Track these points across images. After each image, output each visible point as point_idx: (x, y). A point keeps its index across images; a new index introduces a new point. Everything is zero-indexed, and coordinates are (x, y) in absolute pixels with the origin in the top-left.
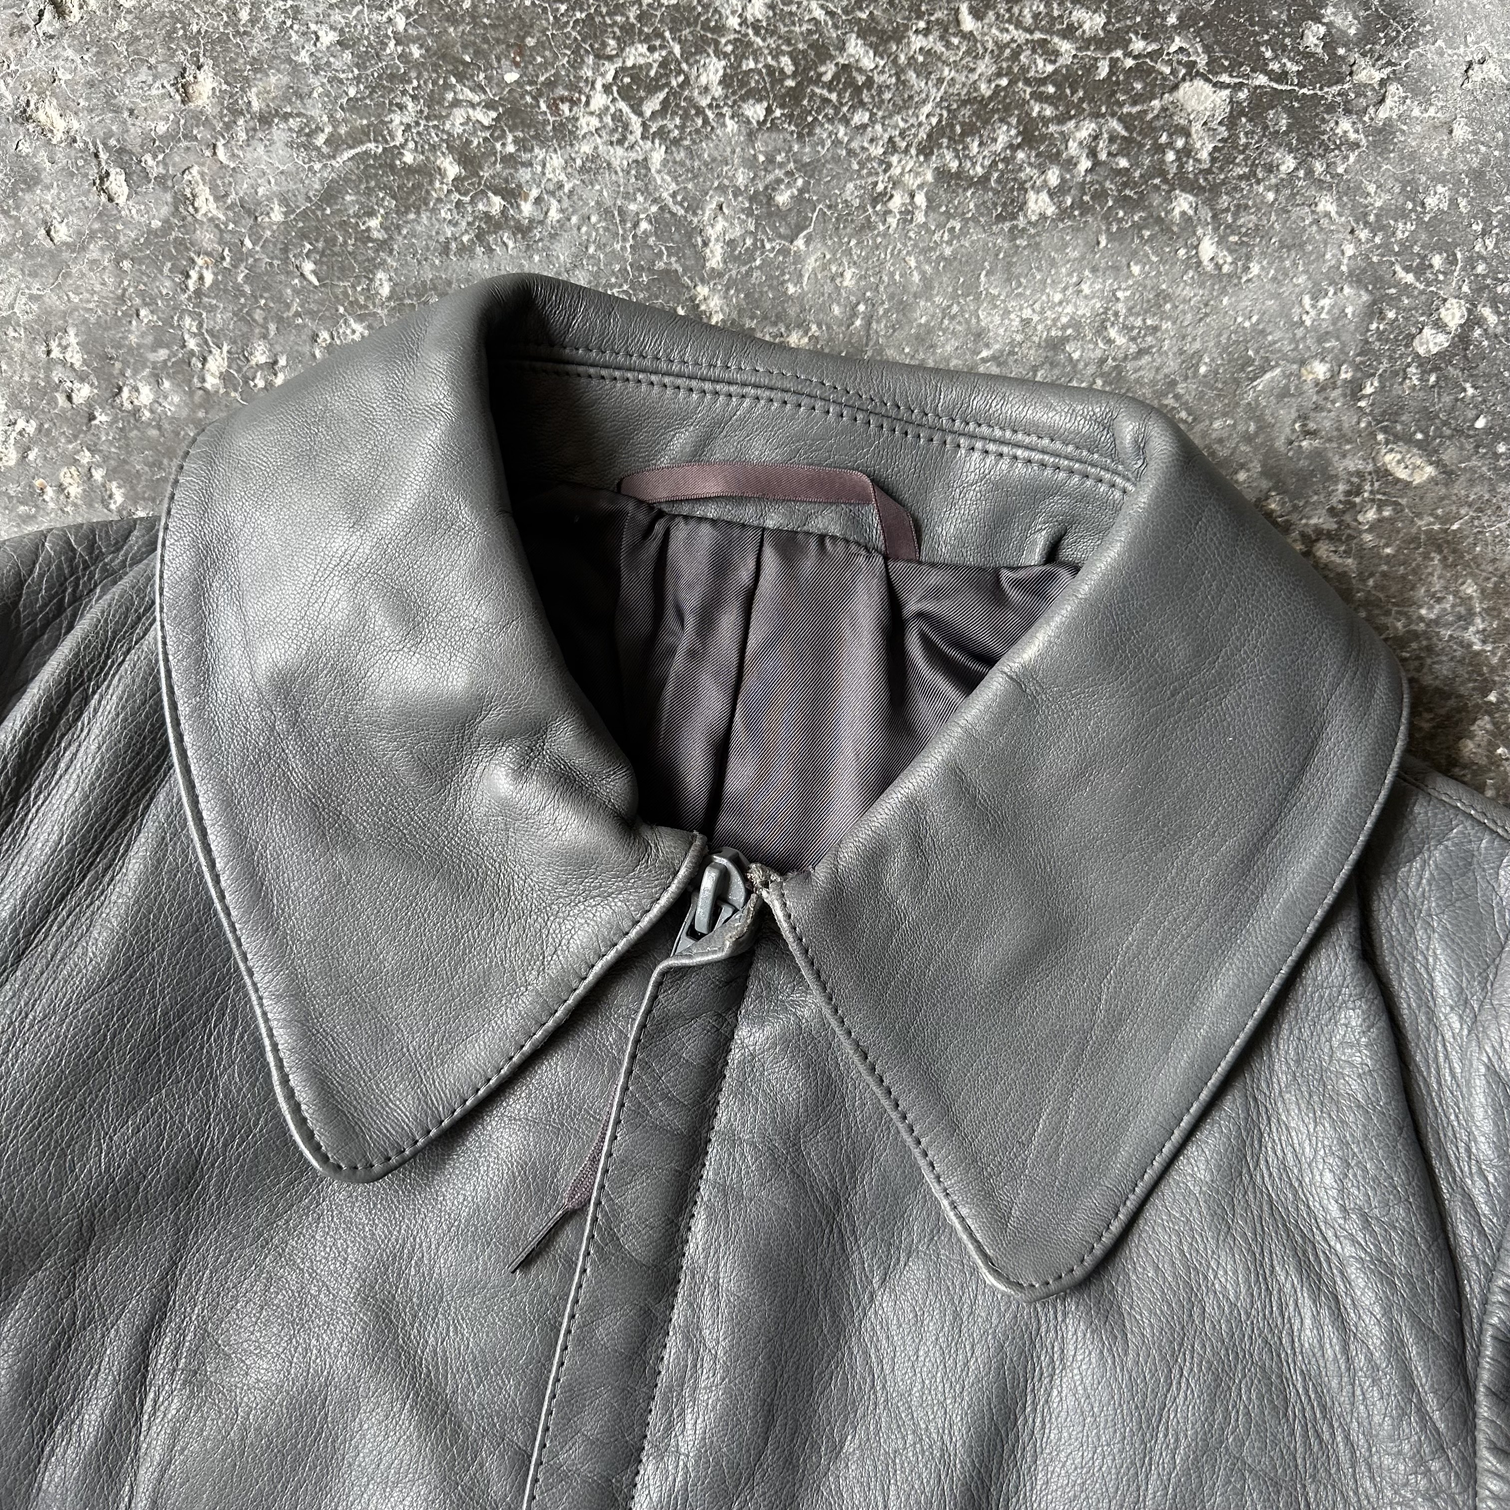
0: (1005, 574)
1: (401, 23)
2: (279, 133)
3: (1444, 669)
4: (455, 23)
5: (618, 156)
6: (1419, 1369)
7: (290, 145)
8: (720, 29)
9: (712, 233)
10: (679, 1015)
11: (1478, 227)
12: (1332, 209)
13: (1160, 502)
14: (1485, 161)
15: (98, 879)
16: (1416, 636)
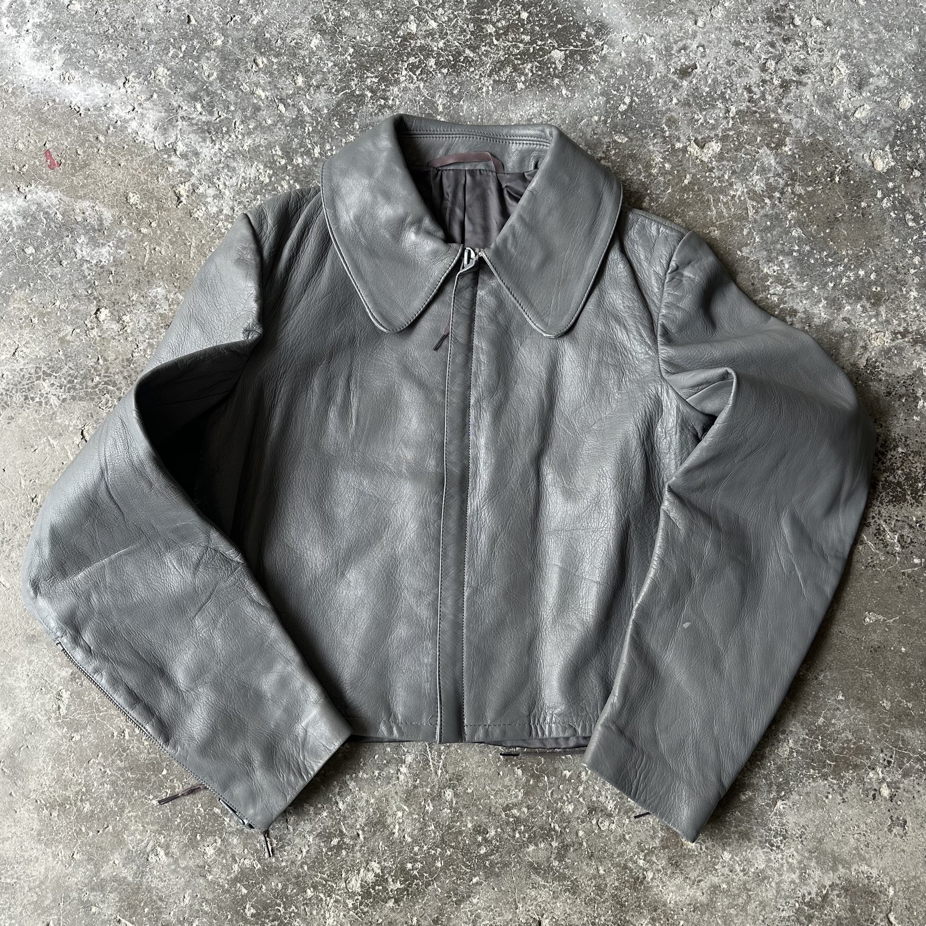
0: (526, 174)
1: (349, 58)
2: (322, 90)
3: (636, 187)
4: (364, 57)
5: (412, 86)
6: (644, 335)
7: (326, 93)
8: (432, 51)
9: (439, 102)
10: (463, 287)
11: (631, 78)
12: (594, 78)
13: (556, 144)
14: (630, 61)
15: (319, 273)
16: (628, 179)
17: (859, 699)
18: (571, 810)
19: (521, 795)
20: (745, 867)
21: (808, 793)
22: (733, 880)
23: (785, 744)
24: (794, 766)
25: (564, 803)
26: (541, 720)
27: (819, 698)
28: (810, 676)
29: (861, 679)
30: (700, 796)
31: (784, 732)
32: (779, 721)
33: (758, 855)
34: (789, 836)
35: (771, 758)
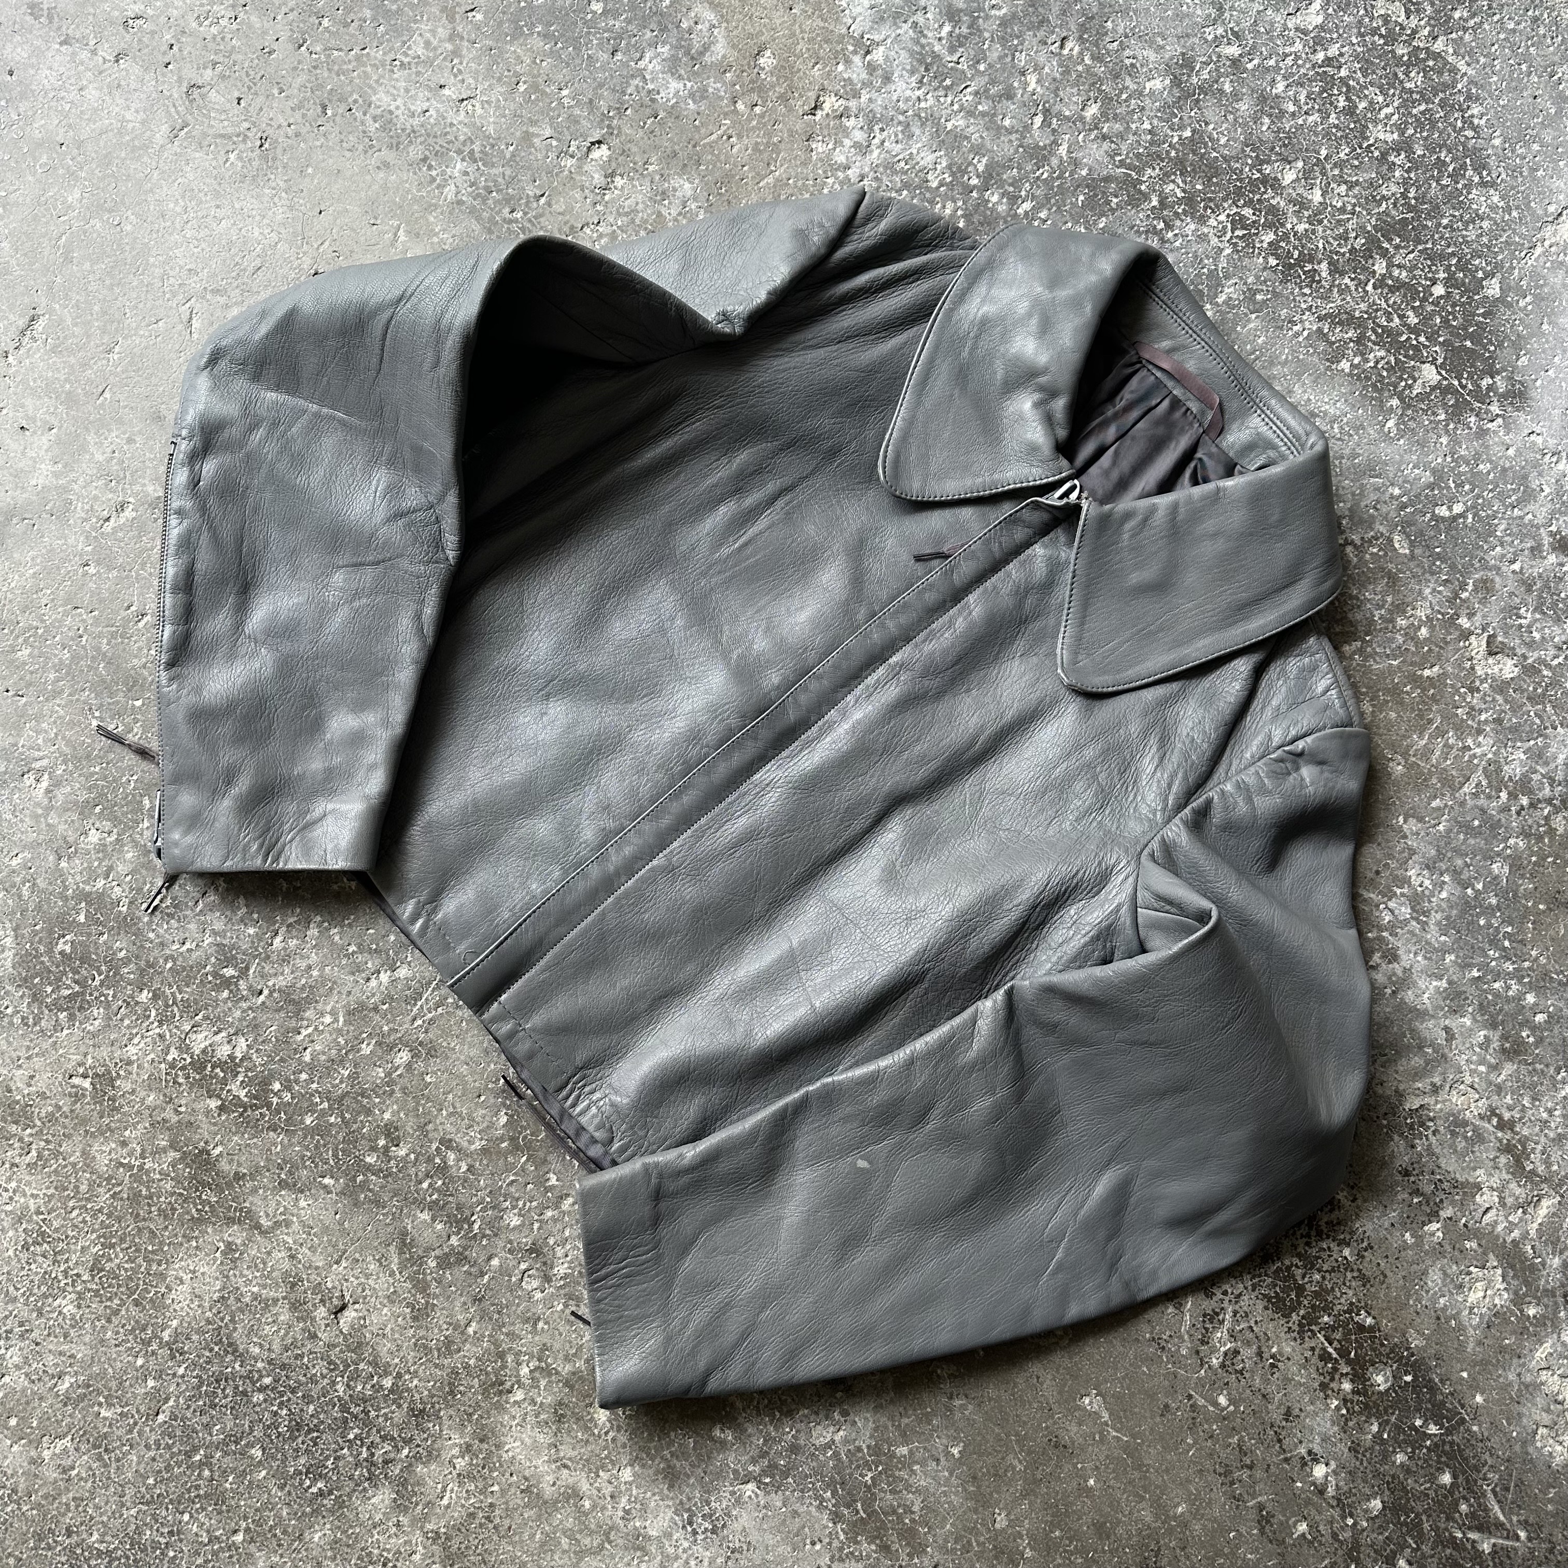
0: (1238, 467)
1: (1176, 139)
2: (1106, 145)
3: (1359, 617)
4: (1194, 154)
5: (1214, 241)
6: (1175, 790)
7: (1106, 152)
8: (1283, 225)
9: (1226, 290)
10: (1024, 522)
11: (1490, 487)
12: (1445, 443)
13: (1304, 464)
14: (1511, 468)
15: (879, 338)
16: (1358, 599)
17: (974, 1478)
18: (512, 1224)
19: (477, 1145)
20: (633, 1511)
21: (795, 1513)
22: (604, 1508)
23: (832, 1429)
24: (814, 1464)
25: (514, 1207)
26: (587, 1089)
27: (929, 1422)
28: (947, 1387)
29: (1003, 1458)
30: (666, 1365)
31: (845, 1414)
32: (854, 1395)
33: (662, 1515)
34: (721, 1534)
35: (798, 1426)
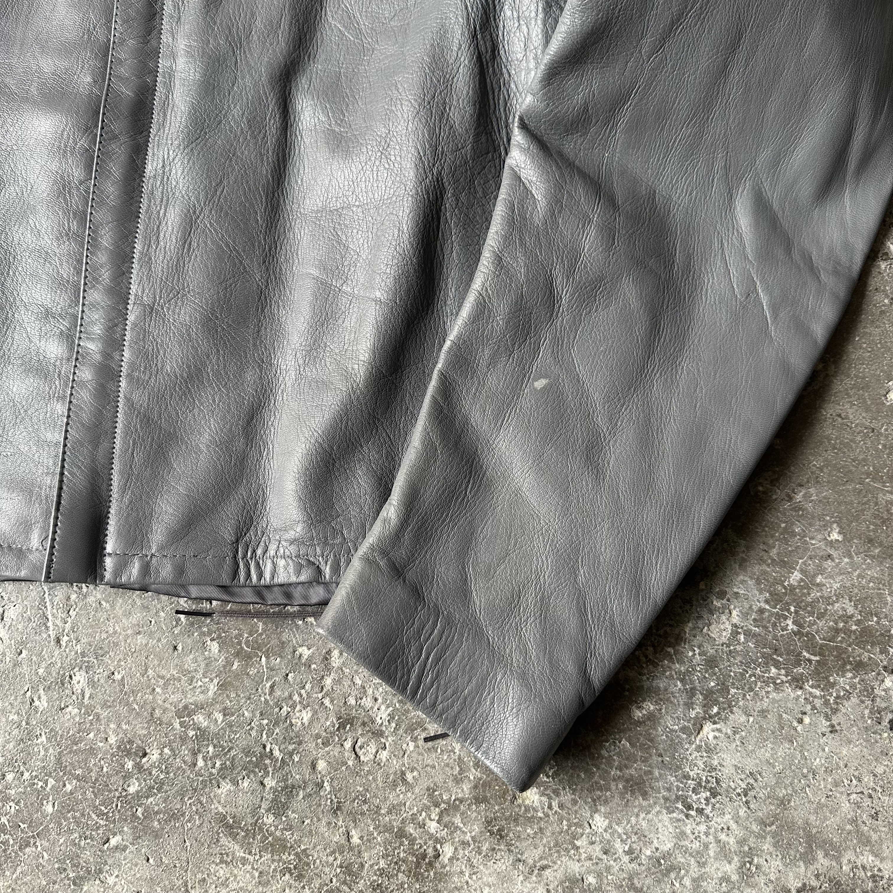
17: (870, 541)
18: (305, 721)
19: (213, 688)
20: (634, 846)
21: (763, 713)
22: (608, 869)
23: (724, 618)
24: (739, 658)
25: (293, 707)
27: (793, 534)
28: (778, 494)
29: (876, 504)
30: (542, 700)
31: (722, 595)
32: (714, 574)
33: (660, 825)
34: (722, 791)
35: (696, 642)
